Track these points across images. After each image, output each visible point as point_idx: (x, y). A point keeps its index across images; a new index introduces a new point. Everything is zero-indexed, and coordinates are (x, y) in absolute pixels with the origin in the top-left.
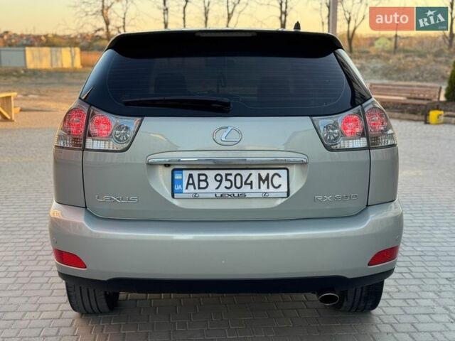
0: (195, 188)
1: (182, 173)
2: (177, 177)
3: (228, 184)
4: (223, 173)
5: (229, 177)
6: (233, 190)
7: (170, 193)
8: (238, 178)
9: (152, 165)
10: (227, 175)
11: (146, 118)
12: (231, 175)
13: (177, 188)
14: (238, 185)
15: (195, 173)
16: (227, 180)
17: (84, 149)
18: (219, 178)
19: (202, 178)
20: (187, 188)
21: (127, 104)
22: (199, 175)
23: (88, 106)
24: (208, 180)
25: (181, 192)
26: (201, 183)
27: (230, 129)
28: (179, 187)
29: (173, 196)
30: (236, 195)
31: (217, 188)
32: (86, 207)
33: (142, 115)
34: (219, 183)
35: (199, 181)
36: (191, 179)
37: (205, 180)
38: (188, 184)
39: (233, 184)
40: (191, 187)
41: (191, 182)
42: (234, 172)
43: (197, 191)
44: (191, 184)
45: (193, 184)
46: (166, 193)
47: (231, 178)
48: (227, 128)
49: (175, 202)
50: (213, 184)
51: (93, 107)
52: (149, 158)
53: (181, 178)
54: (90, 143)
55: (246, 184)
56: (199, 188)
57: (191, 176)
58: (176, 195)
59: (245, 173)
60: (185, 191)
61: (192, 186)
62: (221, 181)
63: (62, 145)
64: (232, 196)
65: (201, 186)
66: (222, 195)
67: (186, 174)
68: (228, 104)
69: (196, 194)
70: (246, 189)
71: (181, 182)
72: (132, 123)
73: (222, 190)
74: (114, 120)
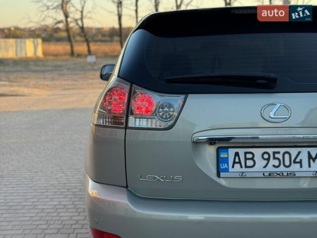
0: (241, 167)
1: (228, 152)
2: (223, 155)
3: (276, 163)
4: (271, 151)
5: (277, 156)
6: (282, 168)
7: (215, 171)
8: (287, 156)
9: (197, 143)
10: (274, 153)
11: (189, 95)
12: (279, 153)
13: (224, 166)
14: (287, 163)
15: (242, 152)
16: (275, 158)
17: (126, 128)
18: (266, 156)
19: (249, 156)
20: (233, 167)
21: (169, 81)
22: (246, 153)
23: (129, 84)
24: (255, 159)
25: (227, 170)
26: (248, 161)
27: (278, 105)
28: (226, 166)
29: (219, 175)
30: (285, 174)
31: (265, 167)
32: (127, 187)
33: (186, 92)
34: (266, 161)
35: (246, 159)
36: (237, 157)
37: (252, 159)
38: (234, 162)
39: (281, 162)
40: (237, 166)
41: (237, 160)
42: (282, 150)
43: (244, 169)
44: (237, 163)
45: (240, 162)
46: (211, 171)
47: (280, 156)
49: (223, 182)
50: (260, 163)
51: (134, 85)
52: (195, 136)
53: (226, 156)
54: (132, 122)
55: (295, 162)
56: (246, 167)
57: (237, 154)
58: (222, 174)
59: (294, 151)
60: (231, 169)
61: (239, 165)
62: (268, 160)
63: (102, 124)
64: (280, 175)
65: (248, 165)
66: (270, 174)
67: (232, 152)
69: (243, 172)
70: (295, 167)
71: (226, 160)
72: (176, 100)
73: (270, 168)
74: (157, 99)
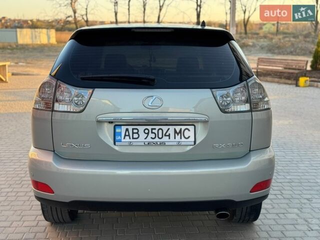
0: (130, 138)
1: (121, 128)
2: (118, 130)
4: (150, 128)
5: (154, 131)
6: (157, 139)
7: (112, 142)
8: (160, 131)
9: (100, 122)
10: (152, 129)
11: (96, 89)
12: (155, 129)
13: (118, 138)
14: (160, 136)
15: (130, 128)
16: (152, 133)
17: (53, 110)
18: (147, 131)
19: (135, 131)
20: (124, 138)
21: (83, 79)
22: (133, 129)
23: (56, 80)
24: (139, 133)
25: (120, 141)
26: (134, 135)
27: (154, 97)
28: (119, 138)
29: (115, 144)
30: (159, 143)
31: (146, 138)
32: (54, 151)
33: (93, 87)
34: (146, 135)
35: (133, 133)
36: (127, 132)
37: (137, 133)
38: (125, 135)
39: (156, 135)
40: (127, 138)
41: (127, 134)
42: (157, 127)
43: (132, 140)
44: (127, 136)
45: (129, 135)
46: (110, 142)
47: (156, 131)
48: (152, 96)
49: (116, 148)
50: (143, 136)
51: (59, 81)
52: (98, 117)
53: (120, 131)
54: (57, 107)
55: (165, 135)
56: (133, 138)
57: (127, 130)
58: (117, 143)
59: (165, 128)
60: (123, 140)
61: (128, 137)
62: (148, 134)
63: (38, 107)
64: (156, 144)
65: (134, 137)
66: (148, 144)
67: (124, 128)
68: (153, 80)
69: (131, 142)
70: (165, 139)
71: (120, 134)
72: (86, 92)
73: (149, 139)
74: (74, 91)
